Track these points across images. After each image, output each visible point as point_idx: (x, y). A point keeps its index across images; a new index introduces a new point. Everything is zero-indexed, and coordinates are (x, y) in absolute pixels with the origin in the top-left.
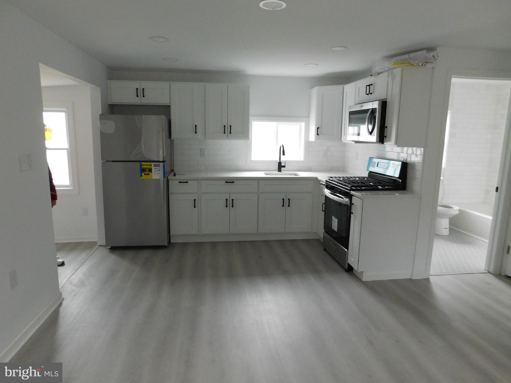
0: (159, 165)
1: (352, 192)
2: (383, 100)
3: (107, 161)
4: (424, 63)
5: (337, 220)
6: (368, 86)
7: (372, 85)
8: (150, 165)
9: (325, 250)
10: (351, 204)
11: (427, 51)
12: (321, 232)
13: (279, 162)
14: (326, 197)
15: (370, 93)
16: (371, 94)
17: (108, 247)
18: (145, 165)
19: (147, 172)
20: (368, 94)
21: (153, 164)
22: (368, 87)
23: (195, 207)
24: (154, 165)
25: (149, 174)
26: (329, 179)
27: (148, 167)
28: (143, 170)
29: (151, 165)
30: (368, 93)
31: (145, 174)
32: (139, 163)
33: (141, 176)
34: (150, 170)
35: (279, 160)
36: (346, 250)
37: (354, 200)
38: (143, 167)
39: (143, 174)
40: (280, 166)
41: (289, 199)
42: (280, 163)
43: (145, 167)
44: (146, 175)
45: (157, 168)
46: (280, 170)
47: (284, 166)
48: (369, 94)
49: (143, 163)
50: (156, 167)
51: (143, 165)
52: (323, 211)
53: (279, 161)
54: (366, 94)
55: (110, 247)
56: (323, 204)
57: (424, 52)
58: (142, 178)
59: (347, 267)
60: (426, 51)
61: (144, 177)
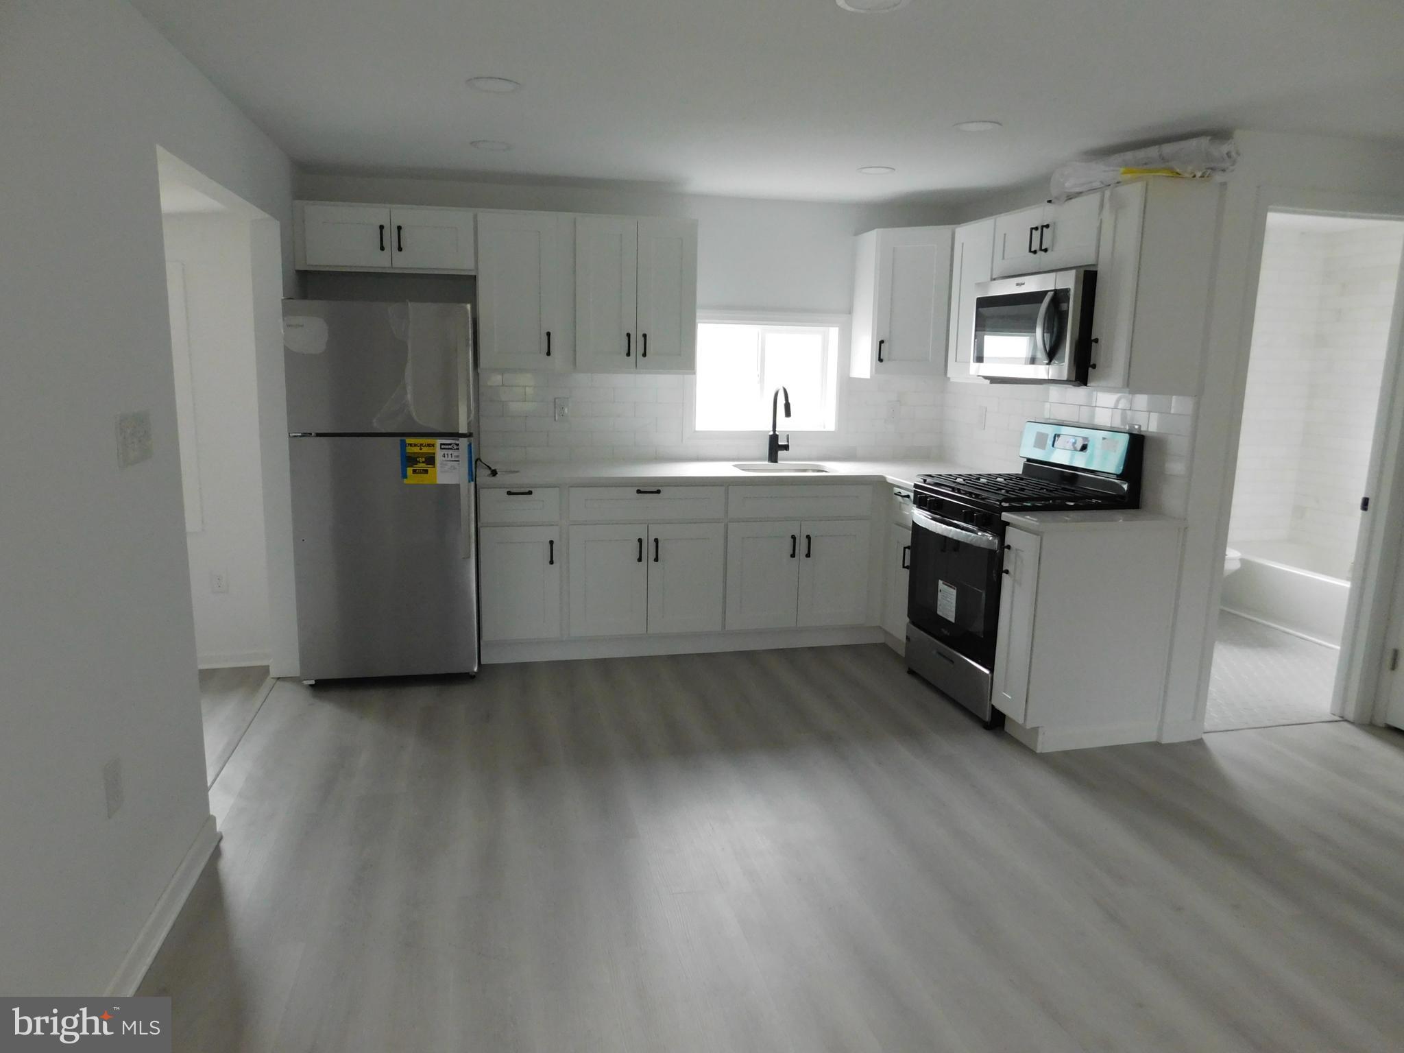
0: (458, 445)
1: (1006, 516)
2: (1088, 269)
3: (304, 435)
4: (1209, 171)
5: (954, 592)
6: (1036, 229)
7: (1047, 226)
8: (429, 445)
9: (911, 672)
10: (1003, 546)
11: (1210, 140)
12: (898, 624)
13: (771, 436)
14: (916, 529)
15: (1043, 248)
16: (1046, 250)
17: (306, 682)
18: (416, 445)
19: (422, 466)
20: (1035, 252)
21: (438, 442)
22: (1036, 234)
23: (552, 562)
24: (441, 444)
25: (426, 472)
26: (925, 481)
27: (425, 450)
28: (410, 460)
29: (433, 445)
30: (1035, 246)
31: (414, 471)
32: (398, 439)
33: (405, 476)
34: (431, 460)
35: (771, 429)
36: (987, 672)
37: (1012, 536)
38: (410, 450)
39: (410, 470)
40: (775, 447)
41: (808, 537)
42: (774, 439)
43: (416, 450)
44: (418, 473)
45: (450, 452)
46: (773, 458)
47: (786, 447)
48: (1041, 254)
49: (409, 440)
50: (445, 452)
51: (411, 445)
52: (904, 567)
53: (771, 433)
54: (1030, 251)
55: (313, 682)
56: (905, 548)
57: (1204, 142)
58: (406, 481)
59: (987, 718)
60: (1209, 138)
61: (412, 479)
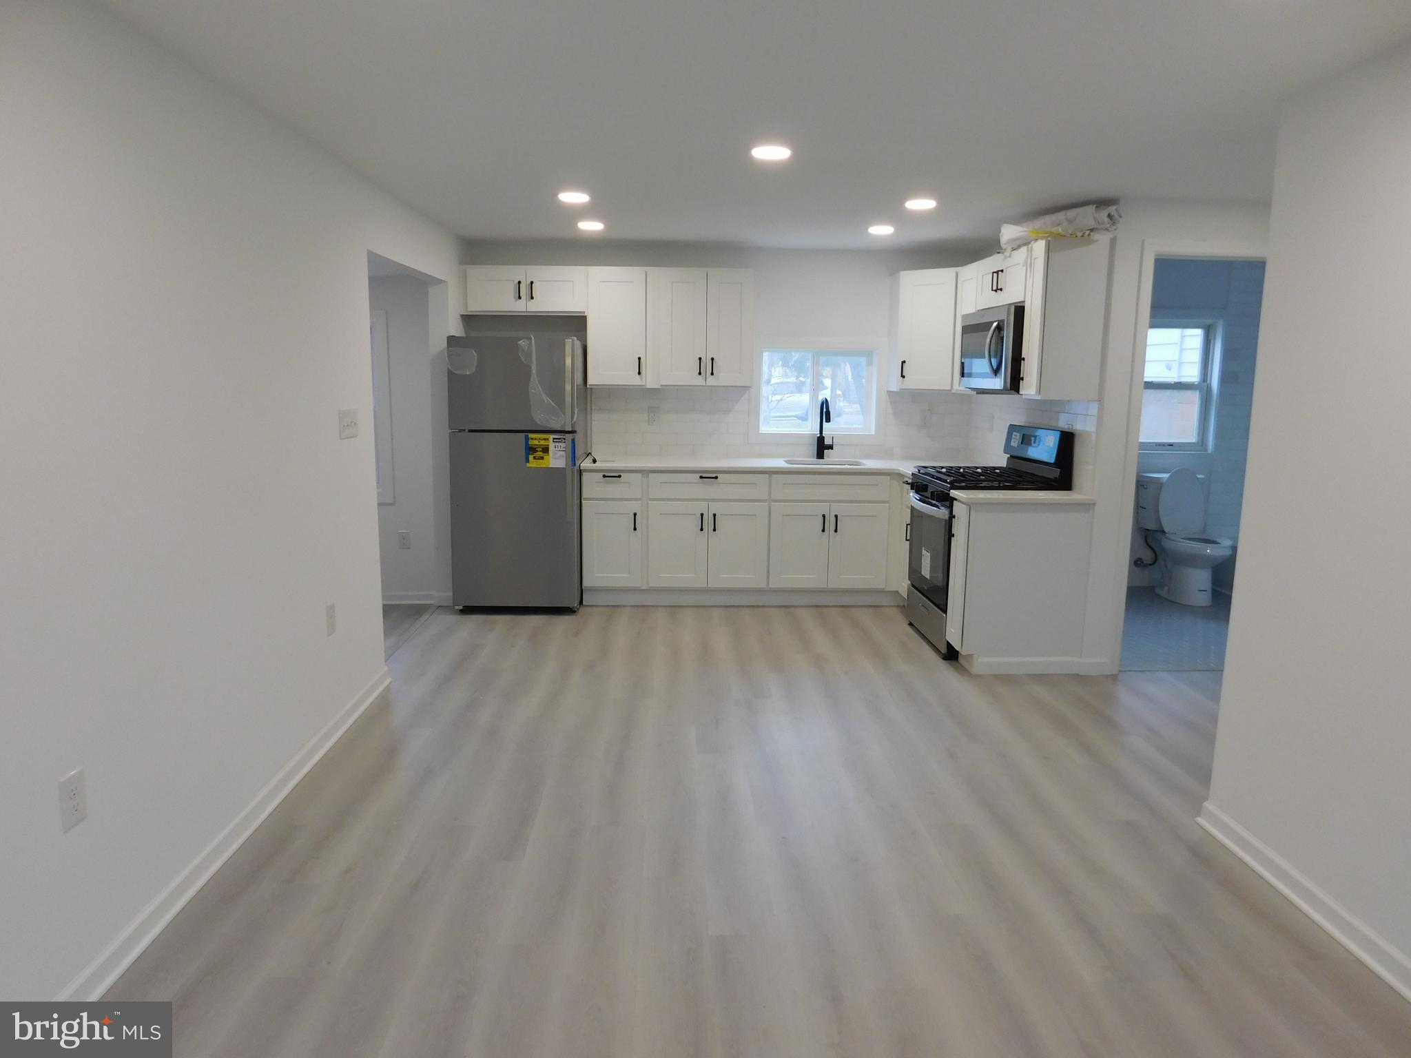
0: (564, 439)
1: (954, 493)
2: (1019, 305)
3: (460, 431)
4: (1089, 231)
5: (929, 554)
6: (995, 272)
7: (1002, 271)
8: (545, 439)
9: (911, 624)
10: (952, 516)
11: (1097, 207)
12: (902, 584)
13: (818, 437)
14: (913, 508)
15: (999, 288)
16: (1001, 290)
17: (457, 607)
18: (535, 439)
19: (539, 454)
20: (996, 291)
21: (552, 437)
22: (995, 275)
23: (635, 529)
24: (554, 439)
25: (542, 458)
26: (919, 471)
27: (542, 442)
28: (531, 450)
29: (548, 439)
30: (994, 288)
31: (534, 458)
32: (523, 435)
33: (528, 461)
34: (546, 450)
35: (819, 433)
36: (944, 615)
37: (957, 507)
38: (531, 442)
39: (531, 457)
40: (822, 447)
41: (836, 516)
42: (821, 439)
43: (536, 442)
44: (537, 459)
45: (559, 444)
46: (820, 455)
47: (831, 447)
48: (999, 291)
49: (531, 436)
50: (557, 444)
51: (532, 439)
52: (907, 540)
53: (819, 435)
54: (992, 290)
55: (461, 608)
56: (907, 525)
57: (1090, 209)
58: (528, 465)
59: (944, 650)
60: (1095, 206)
61: (533, 463)
